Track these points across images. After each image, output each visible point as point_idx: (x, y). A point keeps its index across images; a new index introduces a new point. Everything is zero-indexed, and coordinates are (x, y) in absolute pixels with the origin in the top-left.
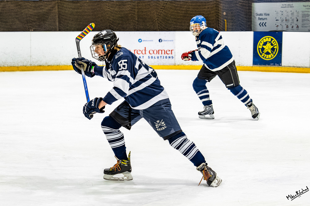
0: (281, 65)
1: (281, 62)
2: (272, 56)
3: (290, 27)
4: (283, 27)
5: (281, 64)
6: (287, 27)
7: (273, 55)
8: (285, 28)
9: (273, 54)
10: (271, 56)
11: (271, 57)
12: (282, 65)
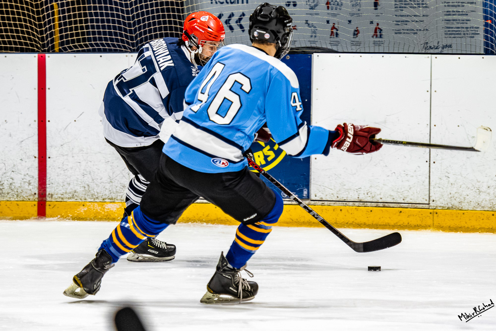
0: (308, 197)
1: (308, 186)
2: (269, 159)
3: (346, 33)
4: (314, 32)
5: (305, 193)
6: (334, 32)
7: (272, 155)
8: (324, 40)
9: (272, 149)
10: (266, 157)
11: (264, 162)
12: (313, 197)
